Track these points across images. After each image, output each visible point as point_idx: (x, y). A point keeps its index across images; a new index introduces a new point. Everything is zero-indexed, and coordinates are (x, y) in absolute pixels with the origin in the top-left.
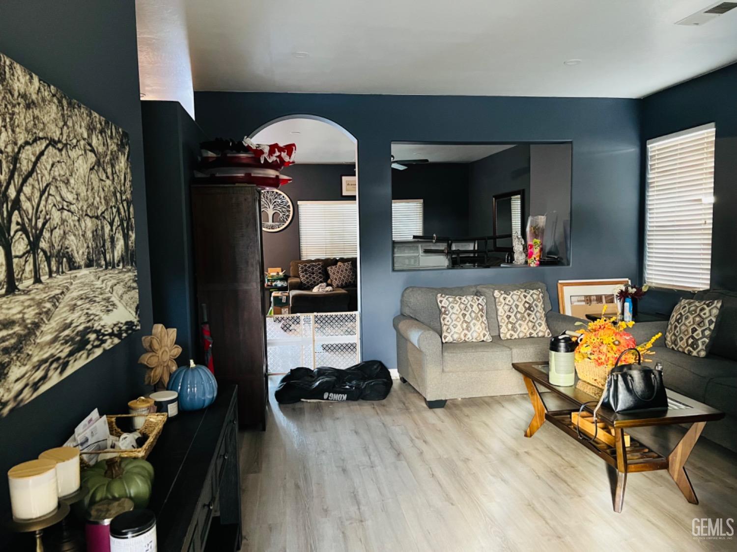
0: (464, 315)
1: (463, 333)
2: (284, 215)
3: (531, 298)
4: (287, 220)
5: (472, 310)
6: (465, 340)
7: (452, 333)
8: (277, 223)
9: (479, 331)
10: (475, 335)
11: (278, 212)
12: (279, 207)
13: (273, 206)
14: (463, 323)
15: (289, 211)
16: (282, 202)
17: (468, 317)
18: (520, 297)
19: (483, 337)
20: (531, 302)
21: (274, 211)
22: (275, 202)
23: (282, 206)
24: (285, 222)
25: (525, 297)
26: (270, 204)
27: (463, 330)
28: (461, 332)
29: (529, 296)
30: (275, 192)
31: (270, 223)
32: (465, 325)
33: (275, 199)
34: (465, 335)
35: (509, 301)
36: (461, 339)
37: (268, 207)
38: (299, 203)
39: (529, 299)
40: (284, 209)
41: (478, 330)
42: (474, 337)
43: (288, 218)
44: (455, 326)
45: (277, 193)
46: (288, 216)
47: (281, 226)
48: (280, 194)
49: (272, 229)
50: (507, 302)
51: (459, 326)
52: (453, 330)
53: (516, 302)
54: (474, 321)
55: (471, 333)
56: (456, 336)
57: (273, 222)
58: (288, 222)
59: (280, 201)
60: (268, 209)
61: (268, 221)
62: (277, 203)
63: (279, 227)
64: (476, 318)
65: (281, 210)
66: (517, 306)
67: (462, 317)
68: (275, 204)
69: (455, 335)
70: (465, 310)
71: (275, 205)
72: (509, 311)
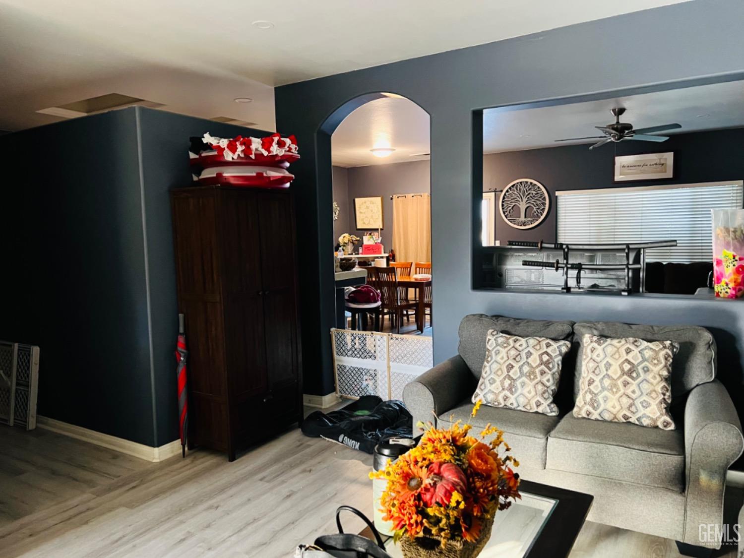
0: (510, 367)
1: (502, 395)
2: (538, 209)
3: (639, 355)
4: (542, 215)
5: (527, 362)
6: (505, 405)
7: (486, 391)
8: (529, 219)
9: (529, 396)
10: (522, 401)
11: (532, 205)
12: (533, 200)
13: (526, 199)
14: (504, 379)
15: (544, 204)
16: (538, 193)
17: (516, 371)
18: (618, 351)
19: (535, 406)
20: (636, 363)
21: (528, 205)
22: (528, 194)
23: (536, 198)
24: (540, 218)
25: (628, 351)
26: (523, 197)
27: (503, 389)
28: (500, 392)
29: (636, 351)
30: (529, 183)
31: (522, 218)
32: (507, 382)
33: (529, 190)
34: (506, 398)
35: (598, 356)
36: (499, 404)
37: (520, 200)
38: (557, 193)
39: (635, 358)
40: (538, 202)
41: (527, 395)
42: (522, 405)
43: (543, 212)
44: (493, 381)
45: (531, 183)
46: (543, 210)
47: (534, 222)
48: (535, 185)
49: (524, 225)
50: (594, 357)
51: (498, 383)
52: (489, 387)
53: (608, 359)
54: (524, 379)
55: (516, 395)
56: (490, 397)
57: (525, 217)
58: (542, 218)
59: (534, 192)
60: (521, 203)
61: (520, 217)
62: (531, 195)
63: (532, 224)
64: (531, 375)
65: (534, 203)
66: (608, 366)
67: (505, 370)
68: (529, 196)
69: (489, 394)
70: (515, 359)
71: (529, 198)
72: (594, 372)
